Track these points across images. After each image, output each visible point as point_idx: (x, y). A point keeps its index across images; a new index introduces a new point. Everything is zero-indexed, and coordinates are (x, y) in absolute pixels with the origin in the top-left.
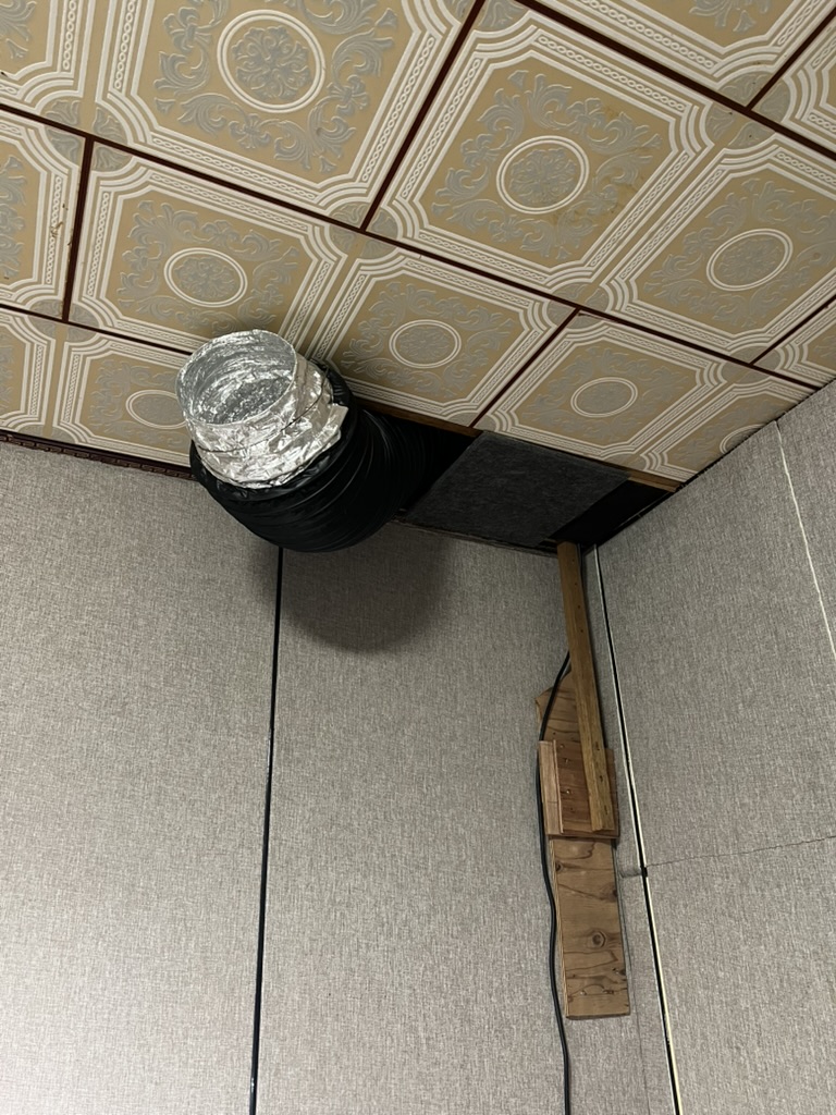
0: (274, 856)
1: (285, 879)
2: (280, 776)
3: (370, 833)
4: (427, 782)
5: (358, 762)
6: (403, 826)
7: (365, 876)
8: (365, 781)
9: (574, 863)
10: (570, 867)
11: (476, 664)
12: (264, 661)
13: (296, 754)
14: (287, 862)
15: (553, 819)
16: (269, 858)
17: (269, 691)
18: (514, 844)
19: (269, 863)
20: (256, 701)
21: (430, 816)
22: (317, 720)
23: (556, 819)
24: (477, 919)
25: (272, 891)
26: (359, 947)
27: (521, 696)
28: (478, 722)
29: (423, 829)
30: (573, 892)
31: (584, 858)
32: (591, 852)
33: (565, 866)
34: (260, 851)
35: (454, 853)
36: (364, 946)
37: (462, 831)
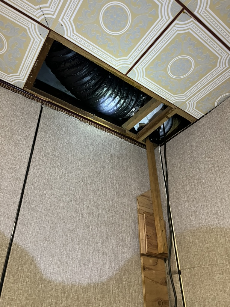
0: (13, 253)
1: (17, 266)
2: (23, 215)
3: (63, 246)
4: (92, 225)
5: (62, 213)
6: (79, 244)
7: (59, 267)
8: (64, 222)
9: (150, 267)
10: (149, 269)
11: (115, 182)
12: (24, 163)
13: (33, 206)
14: (20, 257)
15: (143, 247)
16: (11, 254)
17: (24, 176)
18: (126, 257)
19: (10, 256)
20: (17, 179)
21: (91, 241)
22: (45, 193)
23: (145, 247)
24: (109, 292)
25: (9, 271)
26: (52, 304)
27: (131, 196)
28: (114, 204)
29: (88, 247)
30: (150, 280)
31: (154, 265)
32: (157, 263)
33: (147, 268)
34: (6, 250)
35: (101, 259)
36: (54, 303)
37: (105, 249)
